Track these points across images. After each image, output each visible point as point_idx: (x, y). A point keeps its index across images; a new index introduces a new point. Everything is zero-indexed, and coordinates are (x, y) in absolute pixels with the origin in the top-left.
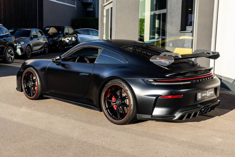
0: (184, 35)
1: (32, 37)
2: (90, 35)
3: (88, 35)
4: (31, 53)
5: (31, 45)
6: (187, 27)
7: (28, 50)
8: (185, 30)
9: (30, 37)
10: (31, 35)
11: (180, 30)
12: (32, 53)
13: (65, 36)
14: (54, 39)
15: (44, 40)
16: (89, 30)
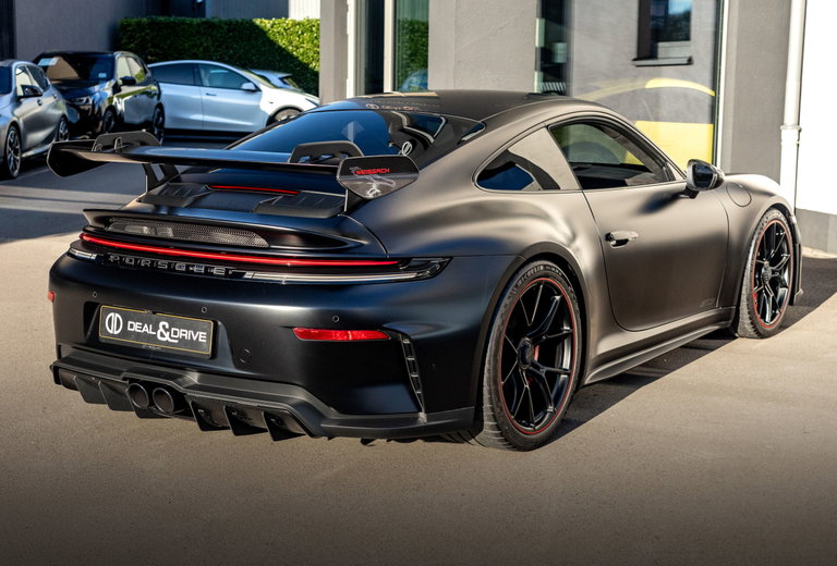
0: (658, 76)
1: (20, 93)
2: (202, 85)
3: (195, 85)
4: (22, 158)
5: (21, 122)
6: (661, 44)
7: (11, 144)
8: (653, 55)
9: (11, 94)
10: (13, 88)
11: (635, 56)
12: (24, 155)
13: (120, 90)
14: (88, 101)
15: (55, 106)
16: (198, 64)
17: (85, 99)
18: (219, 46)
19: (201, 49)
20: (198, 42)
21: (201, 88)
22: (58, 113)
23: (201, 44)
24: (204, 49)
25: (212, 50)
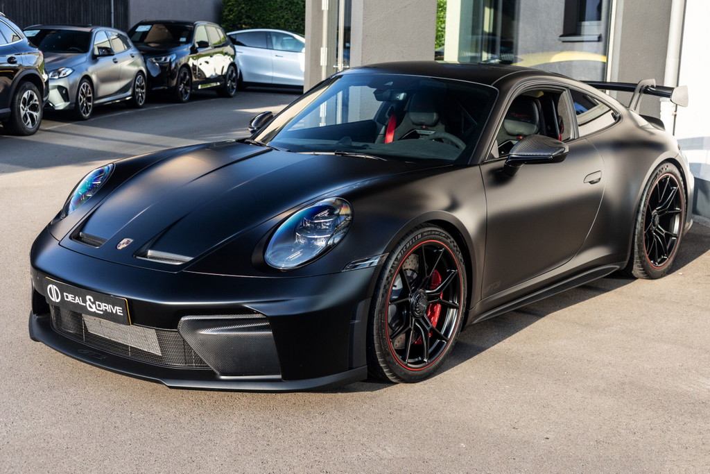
1: (96, 53)
2: (273, 49)
3: (267, 48)
4: (93, 104)
5: (94, 77)
6: (584, 23)
7: (82, 94)
8: (577, 32)
9: (89, 54)
10: (91, 48)
11: (561, 33)
13: (196, 52)
14: (165, 60)
15: (133, 64)
16: (270, 32)
17: (163, 58)
18: (297, 19)
19: (283, 20)
20: (281, 15)
21: (272, 51)
22: (135, 69)
23: (283, 17)
24: (285, 21)
25: (291, 21)
